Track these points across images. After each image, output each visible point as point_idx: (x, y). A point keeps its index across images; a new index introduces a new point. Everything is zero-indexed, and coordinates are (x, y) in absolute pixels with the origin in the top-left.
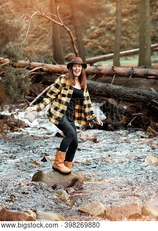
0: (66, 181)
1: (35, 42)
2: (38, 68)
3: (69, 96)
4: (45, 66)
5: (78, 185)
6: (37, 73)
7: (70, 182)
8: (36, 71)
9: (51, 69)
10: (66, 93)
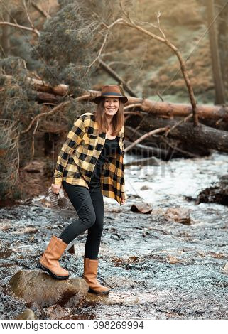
0: (53, 293)
1: (204, 73)
2: (133, 105)
3: (99, 147)
4: (144, 104)
5: (74, 304)
6: (132, 113)
7: (59, 297)
8: (130, 109)
9: (153, 108)
10: (95, 142)
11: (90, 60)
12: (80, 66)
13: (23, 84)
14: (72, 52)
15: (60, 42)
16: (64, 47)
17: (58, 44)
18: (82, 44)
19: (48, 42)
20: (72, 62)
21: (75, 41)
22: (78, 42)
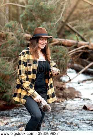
4: (90, 45)
11: (55, 19)
12: (49, 24)
13: (19, 36)
14: (45, 16)
15: (38, 10)
16: (40, 13)
17: (37, 12)
18: (50, 11)
19: (31, 11)
20: (45, 21)
21: (46, 9)
22: (48, 9)
